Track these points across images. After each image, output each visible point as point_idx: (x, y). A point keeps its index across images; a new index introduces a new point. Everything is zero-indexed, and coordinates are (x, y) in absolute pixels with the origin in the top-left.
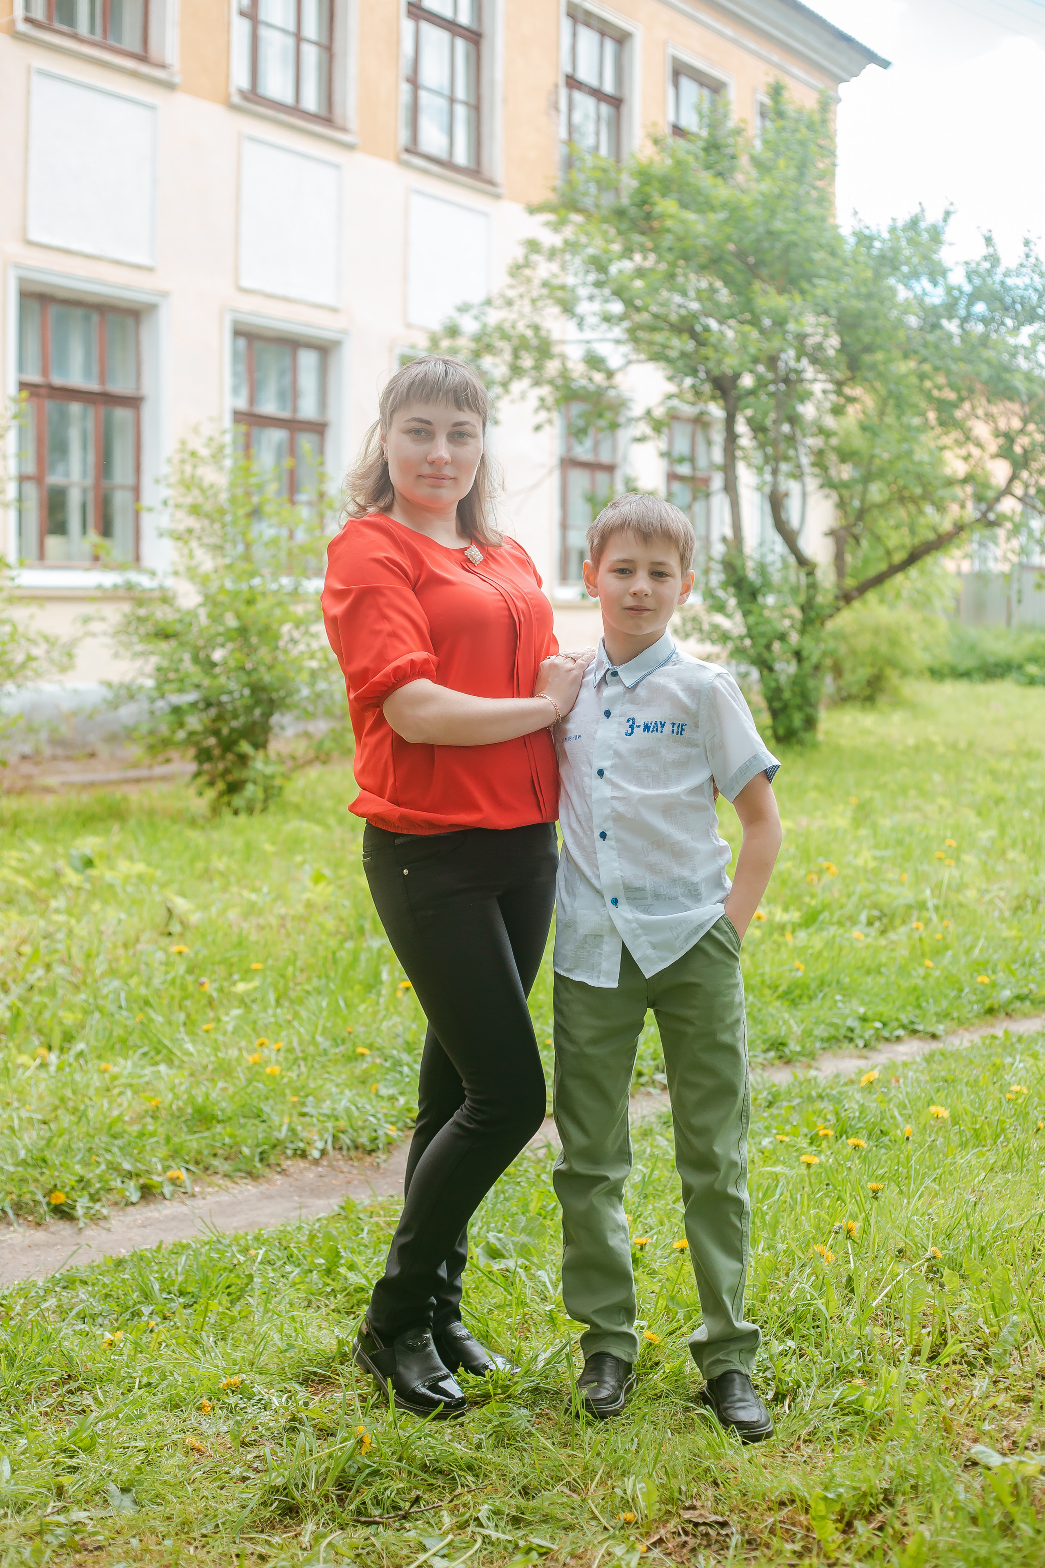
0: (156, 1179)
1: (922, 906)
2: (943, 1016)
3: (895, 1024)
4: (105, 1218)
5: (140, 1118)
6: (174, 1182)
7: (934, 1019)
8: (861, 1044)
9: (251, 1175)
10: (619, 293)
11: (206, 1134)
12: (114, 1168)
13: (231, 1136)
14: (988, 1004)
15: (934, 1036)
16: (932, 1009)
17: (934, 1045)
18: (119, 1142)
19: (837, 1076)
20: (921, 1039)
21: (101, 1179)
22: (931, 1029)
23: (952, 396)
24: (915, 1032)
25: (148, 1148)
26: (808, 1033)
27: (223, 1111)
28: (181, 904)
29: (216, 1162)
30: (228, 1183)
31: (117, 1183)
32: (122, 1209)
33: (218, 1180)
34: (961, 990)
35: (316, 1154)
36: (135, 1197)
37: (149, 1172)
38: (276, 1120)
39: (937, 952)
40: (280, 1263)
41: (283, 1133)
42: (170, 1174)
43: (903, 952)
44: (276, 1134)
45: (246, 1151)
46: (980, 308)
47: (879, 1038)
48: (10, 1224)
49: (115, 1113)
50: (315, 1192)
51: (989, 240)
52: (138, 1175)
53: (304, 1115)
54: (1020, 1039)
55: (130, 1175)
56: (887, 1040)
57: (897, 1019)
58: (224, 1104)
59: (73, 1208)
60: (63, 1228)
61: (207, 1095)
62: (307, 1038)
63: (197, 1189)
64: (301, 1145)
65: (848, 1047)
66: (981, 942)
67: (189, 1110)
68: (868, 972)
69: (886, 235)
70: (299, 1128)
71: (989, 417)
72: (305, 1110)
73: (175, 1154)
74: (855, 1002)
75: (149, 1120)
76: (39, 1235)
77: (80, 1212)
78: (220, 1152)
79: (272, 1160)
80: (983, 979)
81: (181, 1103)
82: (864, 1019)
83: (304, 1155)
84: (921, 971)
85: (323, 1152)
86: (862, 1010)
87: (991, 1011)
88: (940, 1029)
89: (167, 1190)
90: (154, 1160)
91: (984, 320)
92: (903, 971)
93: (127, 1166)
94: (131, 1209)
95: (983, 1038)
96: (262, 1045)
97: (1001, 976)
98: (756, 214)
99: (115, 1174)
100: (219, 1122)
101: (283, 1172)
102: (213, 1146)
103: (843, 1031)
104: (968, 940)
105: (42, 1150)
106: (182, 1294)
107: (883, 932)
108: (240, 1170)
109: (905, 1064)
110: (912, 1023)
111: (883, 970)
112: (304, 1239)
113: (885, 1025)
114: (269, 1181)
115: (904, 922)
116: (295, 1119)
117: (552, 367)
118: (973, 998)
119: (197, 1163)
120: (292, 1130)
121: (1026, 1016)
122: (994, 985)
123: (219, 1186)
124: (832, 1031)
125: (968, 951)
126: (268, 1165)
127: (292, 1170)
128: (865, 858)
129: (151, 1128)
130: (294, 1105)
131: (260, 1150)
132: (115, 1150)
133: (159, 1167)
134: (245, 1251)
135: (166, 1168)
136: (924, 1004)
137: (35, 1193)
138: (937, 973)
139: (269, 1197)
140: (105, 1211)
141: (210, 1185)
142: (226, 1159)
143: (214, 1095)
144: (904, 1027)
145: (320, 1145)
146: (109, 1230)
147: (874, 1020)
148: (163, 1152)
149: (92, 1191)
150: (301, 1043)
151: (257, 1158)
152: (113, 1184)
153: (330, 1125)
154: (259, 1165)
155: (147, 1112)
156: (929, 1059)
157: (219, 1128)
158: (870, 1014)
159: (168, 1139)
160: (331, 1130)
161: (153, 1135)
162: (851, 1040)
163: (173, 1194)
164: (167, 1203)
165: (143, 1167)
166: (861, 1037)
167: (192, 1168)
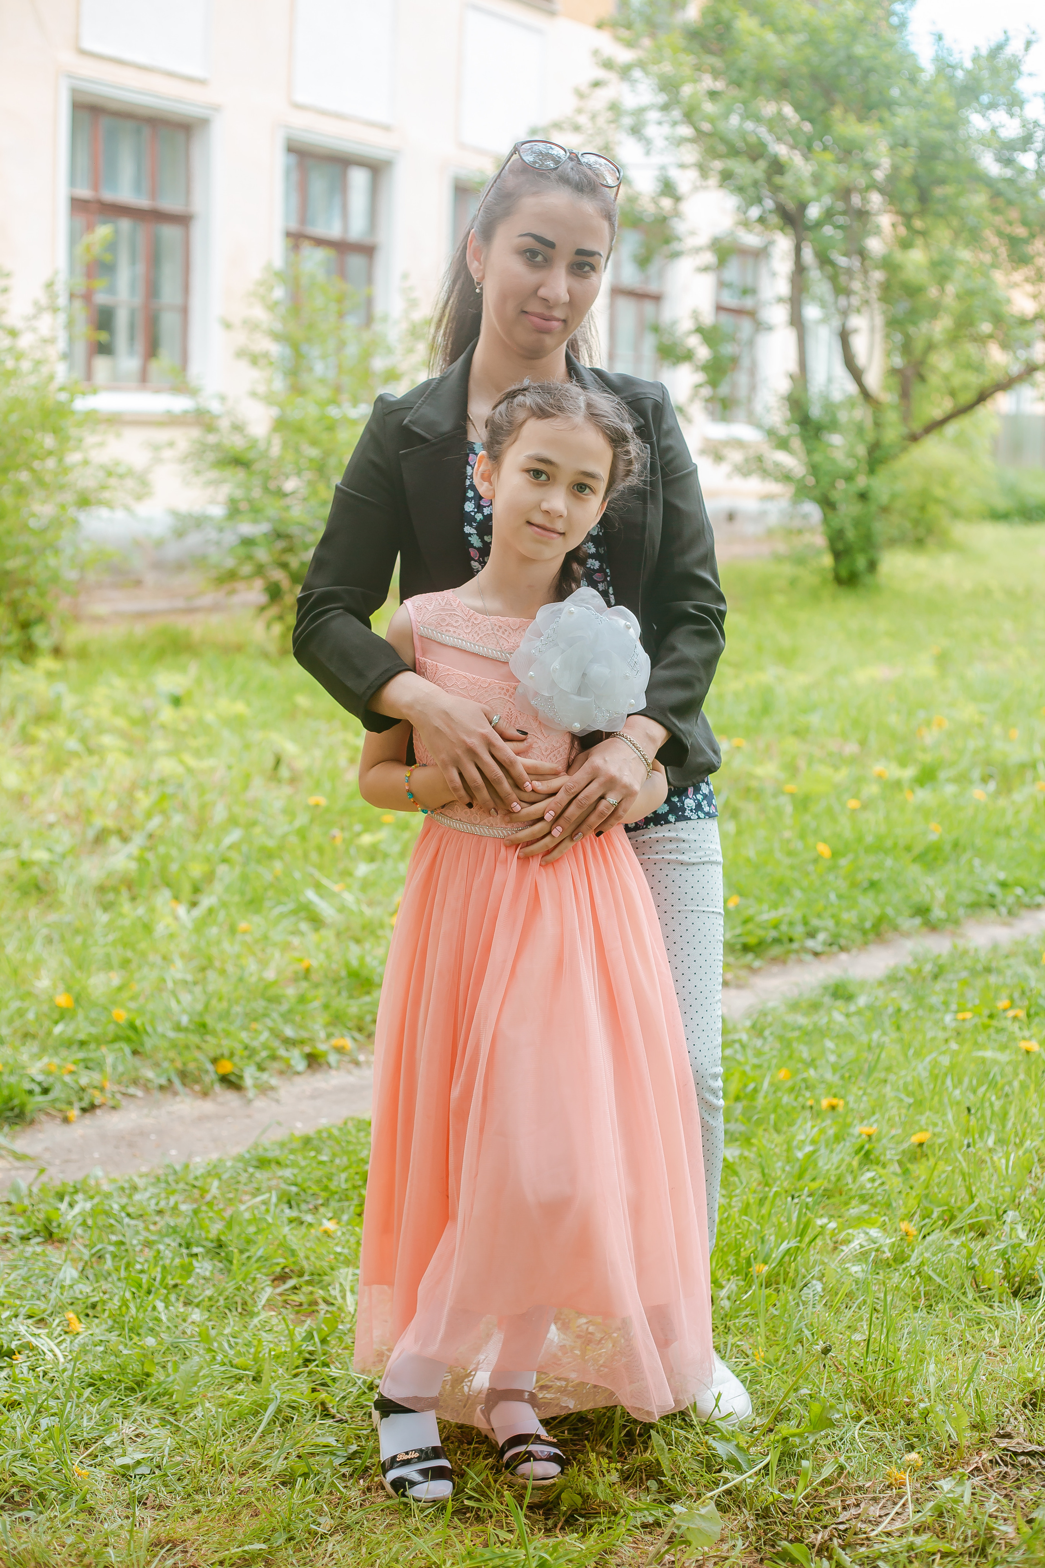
0: (322, 1047)
3: (1035, 890)
4: (272, 1088)
5: (293, 980)
6: (340, 1050)
8: (1004, 910)
10: (687, 116)
11: (366, 999)
12: (275, 1033)
18: (278, 1007)
21: (265, 1046)
25: (309, 1014)
26: (949, 898)
28: (290, 748)
31: (281, 1051)
32: (290, 1079)
36: (300, 1065)
37: (311, 1040)
42: (336, 1042)
43: (1028, 813)
47: (1020, 904)
48: (175, 1094)
49: (268, 976)
52: (302, 1042)
55: (293, 1042)
56: (1028, 907)
59: (241, 1077)
60: (230, 1097)
61: (362, 959)
63: (362, 1057)
65: (991, 914)
67: (343, 973)
68: (997, 833)
69: (968, 64)
73: (337, 1020)
74: (992, 868)
75: (303, 983)
76: (207, 1106)
77: (248, 1082)
81: (334, 966)
82: (1003, 885)
86: (1002, 876)
89: (333, 1058)
90: (317, 1027)
92: (1029, 833)
93: (289, 1032)
94: (297, 1080)
98: (836, 38)
99: (279, 1041)
103: (985, 898)
105: (201, 1015)
107: (1002, 790)
111: (1013, 833)
113: (1026, 890)
115: (1021, 781)
119: (360, 1030)
124: (975, 897)
132: (276, 1016)
133: (322, 1035)
135: (329, 1036)
137: (198, 1060)
140: (274, 1082)
143: (366, 959)
146: (277, 1101)
147: (1014, 886)
148: (323, 1018)
149: (258, 1058)
152: (278, 1052)
155: (298, 973)
158: (1010, 880)
159: (326, 1007)
161: (311, 999)
162: (993, 906)
163: (339, 1062)
164: (333, 1073)
165: (304, 1034)
166: (1003, 903)
167: (357, 1035)
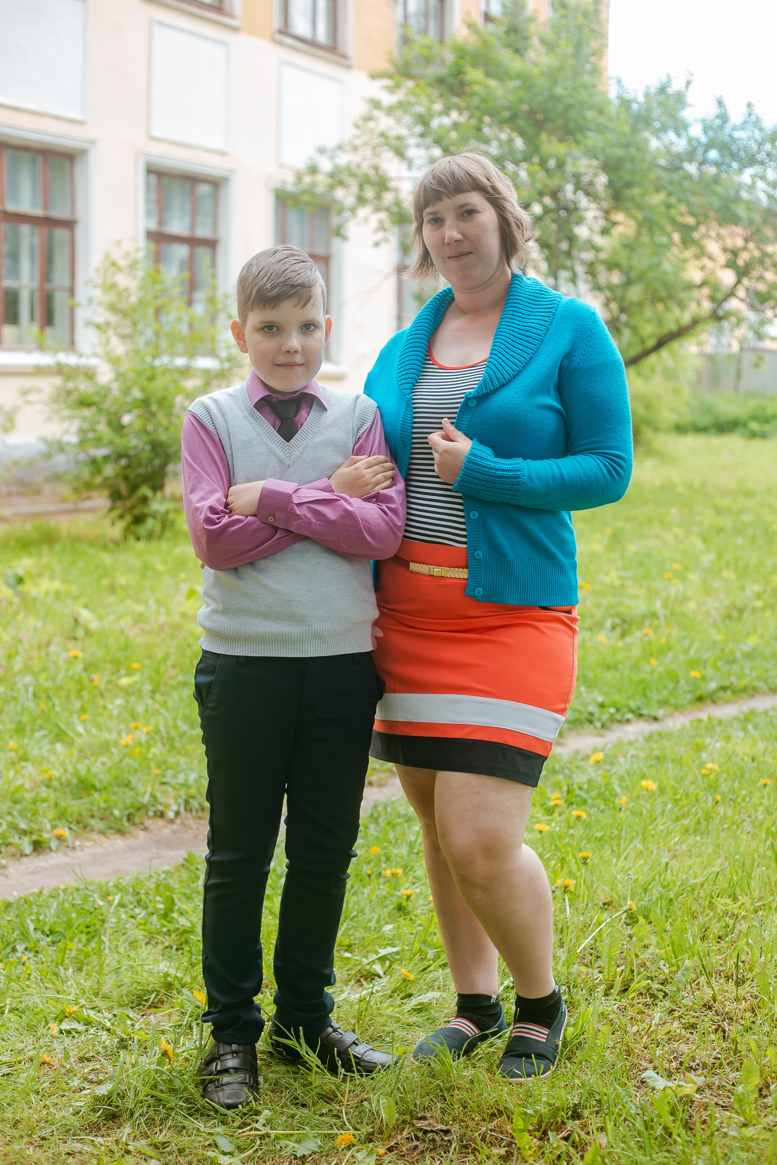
0: (46, 836)
1: (654, 615)
2: (663, 703)
3: (625, 710)
4: (4, 867)
5: (36, 786)
6: (59, 838)
7: (656, 705)
8: (598, 725)
9: (121, 832)
10: (438, 142)
11: (85, 800)
12: (14, 827)
13: (105, 801)
14: (698, 693)
15: (655, 719)
16: (655, 696)
17: (655, 727)
18: (18, 807)
19: (577, 752)
20: (646, 721)
21: (2, 836)
22: (654, 713)
23: (690, 221)
24: (640, 715)
25: (41, 811)
27: (100, 781)
28: (85, 615)
29: (92, 822)
30: (102, 838)
31: (14, 839)
32: (18, 860)
33: (95, 836)
34: (678, 682)
35: (171, 815)
36: (28, 849)
37: (40, 830)
38: (141, 788)
39: (662, 652)
40: (131, 906)
41: (146, 799)
42: (57, 832)
43: (636, 652)
44: (141, 799)
45: (117, 813)
46: (713, 154)
47: (612, 720)
49: (19, 782)
50: (169, 845)
51: (720, 103)
52: (32, 832)
53: (163, 784)
54: (720, 722)
55: (25, 833)
56: (619, 722)
57: (628, 706)
58: (101, 777)
61: (89, 770)
62: (170, 722)
63: (77, 843)
64: (160, 808)
65: (588, 727)
66: (696, 645)
67: (75, 781)
68: (608, 668)
69: (641, 99)
70: (159, 795)
71: (719, 237)
72: (165, 780)
73: (61, 816)
74: (595, 692)
75: (44, 788)
78: (97, 814)
79: (137, 820)
80: (695, 674)
81: (68, 776)
82: (602, 706)
83: (162, 815)
84: (648, 668)
85: (177, 814)
86: (600, 699)
87: (700, 699)
88: (660, 713)
89: (54, 844)
90: (45, 821)
91: (717, 164)
92: (635, 667)
93: (23, 826)
94: (25, 859)
95: (692, 722)
96: (136, 728)
97: (710, 671)
98: (542, 82)
99: (14, 832)
100: (96, 790)
101: (146, 829)
102: (91, 810)
103: (585, 715)
104: (686, 643)
106: (52, 932)
107: (623, 635)
108: (111, 828)
109: (630, 743)
110: (639, 708)
111: (620, 666)
112: (152, 886)
113: (618, 710)
114: (134, 836)
115: (639, 628)
116: (157, 787)
117: (388, 198)
118: (687, 688)
119: (78, 822)
120: (153, 796)
121: (727, 702)
122: (704, 678)
123: (95, 841)
124: (577, 716)
125: (686, 651)
126: (134, 824)
127: (152, 827)
128: (612, 577)
129: (45, 795)
130: (157, 776)
131: (126, 812)
132: (15, 813)
133: (48, 826)
134: (105, 896)
135: (54, 827)
136: (649, 694)
138: (661, 669)
139: (133, 849)
140: (4, 862)
141: (88, 840)
142: (101, 819)
143: (94, 770)
144: (632, 711)
145: (175, 808)
146: (6, 876)
147: (609, 706)
148: (51, 814)
150: (166, 726)
151: (125, 819)
152: (11, 840)
153: (183, 793)
154: (126, 824)
155: (42, 781)
156: (649, 738)
157: (96, 795)
158: (607, 702)
159: (56, 805)
160: (184, 796)
161: (44, 800)
162: (591, 722)
163: (58, 847)
164: (53, 854)
165: (35, 827)
166: (599, 720)
167: (74, 827)
